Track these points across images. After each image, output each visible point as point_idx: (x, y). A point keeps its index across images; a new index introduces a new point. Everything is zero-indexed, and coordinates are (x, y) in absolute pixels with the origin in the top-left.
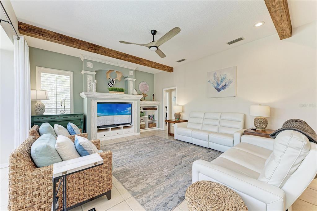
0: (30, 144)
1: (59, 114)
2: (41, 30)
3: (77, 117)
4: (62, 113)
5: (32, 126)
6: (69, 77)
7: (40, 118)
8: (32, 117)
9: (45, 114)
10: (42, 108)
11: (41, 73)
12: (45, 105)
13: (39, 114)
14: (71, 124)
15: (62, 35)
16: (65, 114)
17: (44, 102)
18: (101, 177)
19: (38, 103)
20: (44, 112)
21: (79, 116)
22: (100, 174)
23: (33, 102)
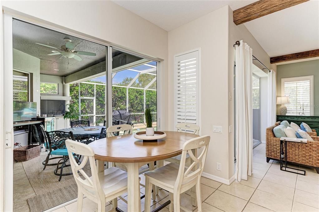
0: (274, 128)
1: (298, 115)
2: (283, 57)
3: (315, 119)
4: (301, 115)
5: (277, 122)
6: (309, 81)
7: (283, 117)
8: (277, 116)
9: (287, 115)
10: (285, 110)
11: (285, 83)
12: (287, 108)
13: (283, 114)
14: (303, 124)
15: (298, 53)
16: (304, 115)
17: (286, 106)
18: (310, 155)
19: (282, 106)
20: (286, 113)
21: (317, 118)
22: (310, 153)
23: (278, 106)
